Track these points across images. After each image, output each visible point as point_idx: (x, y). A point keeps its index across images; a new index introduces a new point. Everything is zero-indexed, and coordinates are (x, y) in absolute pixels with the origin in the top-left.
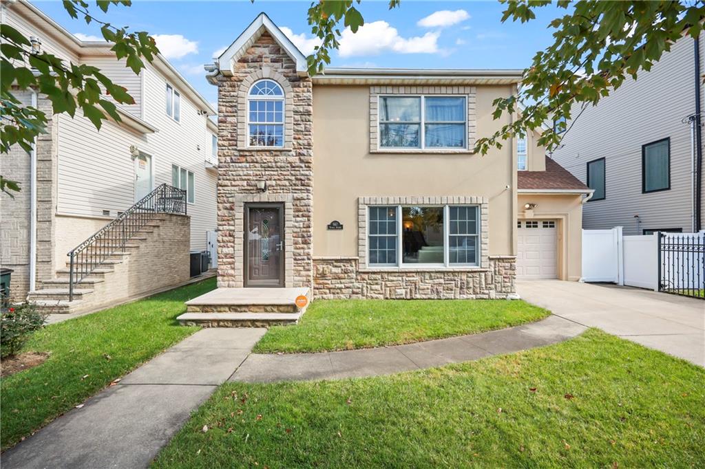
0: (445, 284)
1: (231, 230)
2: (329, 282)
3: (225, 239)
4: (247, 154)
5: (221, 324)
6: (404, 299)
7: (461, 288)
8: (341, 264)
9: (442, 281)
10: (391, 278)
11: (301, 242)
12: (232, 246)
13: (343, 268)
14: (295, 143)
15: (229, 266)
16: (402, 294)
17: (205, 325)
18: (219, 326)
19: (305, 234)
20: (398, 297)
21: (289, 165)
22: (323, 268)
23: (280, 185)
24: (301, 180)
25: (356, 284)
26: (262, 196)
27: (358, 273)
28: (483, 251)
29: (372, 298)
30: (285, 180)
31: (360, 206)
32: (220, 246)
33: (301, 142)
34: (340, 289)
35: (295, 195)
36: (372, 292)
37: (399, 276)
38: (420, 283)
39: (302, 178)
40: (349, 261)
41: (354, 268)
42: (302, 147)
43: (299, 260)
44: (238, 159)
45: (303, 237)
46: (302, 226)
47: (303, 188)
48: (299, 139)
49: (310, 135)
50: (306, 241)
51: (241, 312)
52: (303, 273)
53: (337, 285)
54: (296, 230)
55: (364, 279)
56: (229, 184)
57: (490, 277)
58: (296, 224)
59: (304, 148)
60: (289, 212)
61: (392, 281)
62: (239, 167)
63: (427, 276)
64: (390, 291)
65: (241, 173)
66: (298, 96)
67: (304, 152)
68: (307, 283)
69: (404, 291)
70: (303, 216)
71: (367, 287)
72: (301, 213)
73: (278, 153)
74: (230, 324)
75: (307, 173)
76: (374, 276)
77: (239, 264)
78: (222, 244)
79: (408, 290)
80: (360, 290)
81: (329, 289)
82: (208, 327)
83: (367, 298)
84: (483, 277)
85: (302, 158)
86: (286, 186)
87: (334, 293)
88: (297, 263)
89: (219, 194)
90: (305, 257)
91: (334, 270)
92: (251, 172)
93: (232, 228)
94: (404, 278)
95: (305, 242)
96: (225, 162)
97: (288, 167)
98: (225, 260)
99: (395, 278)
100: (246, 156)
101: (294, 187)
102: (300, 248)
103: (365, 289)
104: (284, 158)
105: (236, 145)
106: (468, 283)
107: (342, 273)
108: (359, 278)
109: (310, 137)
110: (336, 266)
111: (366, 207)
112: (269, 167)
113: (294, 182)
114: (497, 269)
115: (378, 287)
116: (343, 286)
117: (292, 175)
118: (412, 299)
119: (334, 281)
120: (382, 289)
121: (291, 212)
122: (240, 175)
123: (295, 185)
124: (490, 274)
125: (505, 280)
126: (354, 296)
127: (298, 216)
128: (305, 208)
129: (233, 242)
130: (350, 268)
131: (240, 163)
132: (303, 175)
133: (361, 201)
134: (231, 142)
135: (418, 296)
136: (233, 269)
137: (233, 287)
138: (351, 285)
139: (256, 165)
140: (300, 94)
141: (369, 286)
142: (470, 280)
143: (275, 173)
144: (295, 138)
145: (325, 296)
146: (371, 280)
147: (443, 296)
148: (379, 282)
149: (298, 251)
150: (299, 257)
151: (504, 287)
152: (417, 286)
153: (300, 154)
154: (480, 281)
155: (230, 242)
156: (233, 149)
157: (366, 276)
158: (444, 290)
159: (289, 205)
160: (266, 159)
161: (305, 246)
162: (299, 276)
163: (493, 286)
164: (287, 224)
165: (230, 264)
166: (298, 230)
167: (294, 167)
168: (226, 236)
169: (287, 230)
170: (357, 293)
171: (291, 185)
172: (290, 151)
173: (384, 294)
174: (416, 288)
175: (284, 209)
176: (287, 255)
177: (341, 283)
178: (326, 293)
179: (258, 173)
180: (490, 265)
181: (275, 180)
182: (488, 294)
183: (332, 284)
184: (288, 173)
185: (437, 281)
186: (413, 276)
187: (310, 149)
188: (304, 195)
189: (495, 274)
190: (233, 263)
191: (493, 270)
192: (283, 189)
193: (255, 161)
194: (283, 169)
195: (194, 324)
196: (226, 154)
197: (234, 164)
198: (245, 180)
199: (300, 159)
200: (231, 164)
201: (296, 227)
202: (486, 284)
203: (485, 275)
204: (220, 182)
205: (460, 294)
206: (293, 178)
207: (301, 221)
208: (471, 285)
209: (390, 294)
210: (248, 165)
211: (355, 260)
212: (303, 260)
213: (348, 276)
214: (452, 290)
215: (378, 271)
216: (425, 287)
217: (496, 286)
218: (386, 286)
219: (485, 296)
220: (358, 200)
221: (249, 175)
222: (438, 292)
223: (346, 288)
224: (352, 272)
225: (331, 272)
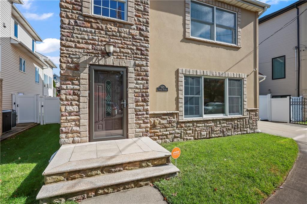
0: (227, 126)
1: (76, 90)
2: (158, 131)
3: (69, 97)
4: (93, 21)
5: (101, 191)
6: (205, 138)
7: (235, 128)
8: (167, 117)
9: (225, 125)
10: (198, 125)
11: (141, 100)
12: (76, 105)
13: (168, 119)
14: (136, 19)
15: (73, 123)
16: (204, 135)
17: (80, 197)
18: (96, 195)
19: (144, 94)
20: (202, 137)
21: (131, 36)
22: (154, 121)
23: (123, 53)
24: (141, 50)
25: (177, 131)
26: (107, 59)
27: (178, 123)
28: (244, 106)
29: (187, 139)
30: (128, 48)
31: (180, 75)
32: (63, 105)
33: (141, 19)
34: (166, 135)
35: (137, 62)
36: (187, 135)
37: (202, 123)
38: (215, 127)
39: (143, 49)
40: (172, 114)
41: (176, 119)
42: (142, 24)
43: (140, 115)
44: (83, 23)
45: (143, 96)
46: (142, 87)
47: (143, 57)
48: (140, 17)
49: (148, 15)
50: (145, 99)
51: (116, 172)
52: (143, 125)
53: (164, 133)
54: (137, 90)
55: (182, 127)
56: (74, 46)
57: (247, 121)
58: (137, 86)
59: (144, 25)
60: (132, 76)
61: (199, 127)
62: (84, 31)
63: (218, 123)
64: (198, 134)
65: (86, 37)
67: (144, 28)
68: (146, 133)
70: (143, 79)
71: (184, 132)
72: (141, 77)
73: (122, 25)
74: (111, 190)
75: (146, 45)
76: (188, 124)
77: (85, 121)
78: (65, 103)
79: (208, 132)
80: (180, 135)
81: (158, 136)
82: (84, 198)
83: (184, 140)
85: (142, 32)
86: (128, 53)
87: (161, 139)
88: (138, 118)
89: (63, 53)
90: (145, 113)
91: (162, 121)
92: (97, 38)
93: (76, 87)
94: (206, 124)
95: (145, 101)
96: (69, 24)
97: (130, 38)
98: (69, 118)
99: (201, 125)
100: (92, 22)
101: (135, 56)
102: (141, 106)
103: (183, 134)
104: (128, 30)
105: (81, 10)
107: (167, 123)
108: (179, 126)
109: (148, 17)
110: (164, 119)
111: (183, 76)
112: (113, 35)
113: (135, 51)
114: (250, 116)
115: (191, 132)
116: (168, 133)
117: (134, 45)
118: (210, 137)
119: (162, 130)
120: (193, 133)
121: (133, 75)
122: (85, 39)
123: (136, 54)
124: (247, 119)
125: (254, 122)
126: (175, 140)
127: (139, 79)
128: (145, 73)
129: (78, 101)
130: (174, 120)
131: (85, 27)
132: (142, 46)
133: (180, 71)
134: (76, 7)
135: (213, 135)
136: (78, 125)
137: (78, 142)
138: (174, 132)
139: (102, 32)
141: (185, 131)
142: (239, 123)
143: (120, 42)
144: (136, 16)
146: (187, 127)
147: (226, 134)
148: (192, 128)
149: (139, 108)
150: (140, 113)
151: (253, 126)
152: (213, 129)
153: (140, 29)
154: (243, 123)
155: (74, 100)
156: (77, 13)
157: (183, 125)
158: (226, 130)
159: (131, 69)
160: (111, 28)
161: (145, 104)
162: (140, 127)
163: (249, 126)
164: (130, 85)
165: (74, 120)
167: (136, 39)
168: (70, 94)
169: (130, 91)
170: (177, 137)
171: (133, 54)
172: (132, 25)
173: (194, 136)
174: (212, 130)
175: (127, 73)
176: (130, 111)
177: (167, 131)
179: (103, 39)
180: (247, 114)
181: (119, 47)
182: (247, 131)
183: (160, 132)
184: (131, 43)
185: (223, 125)
186: (211, 123)
187: (148, 27)
188: (144, 63)
189: (250, 119)
191: (249, 117)
192: (126, 56)
193: (100, 28)
194: (126, 39)
195: (63, 200)
196: (70, 16)
197: (78, 28)
198: (90, 44)
199: (140, 33)
200: (76, 27)
201: (137, 88)
202: (246, 125)
203: (245, 120)
204: (63, 42)
205: (234, 132)
206: (135, 48)
207: (141, 84)
208: (239, 126)
209: (198, 136)
210: (93, 31)
211: (176, 114)
212: (143, 114)
213: (172, 125)
214: (230, 130)
215: (192, 120)
216: (217, 129)
217: (250, 126)
218: (196, 130)
219: (245, 132)
220: (178, 70)
221: (94, 40)
222: (223, 132)
223: (170, 134)
224: (174, 122)
225: (160, 123)
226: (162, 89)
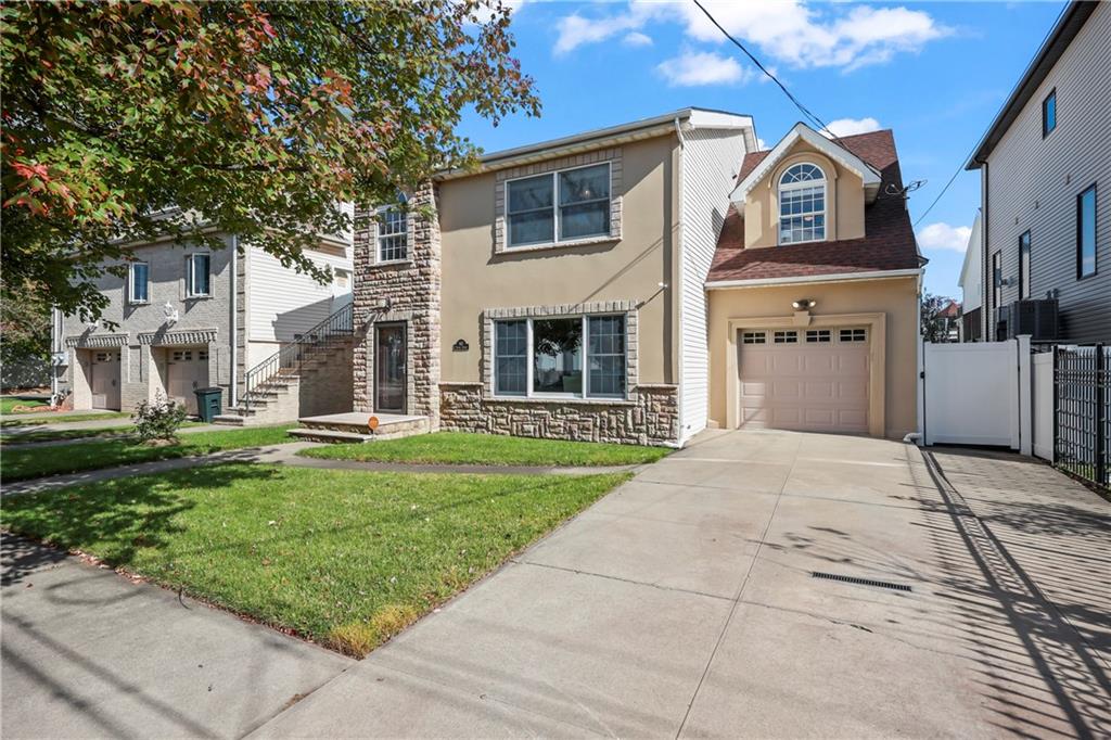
0: (580, 421)
2: (455, 412)
3: (359, 361)
4: (376, 270)
6: (531, 437)
7: (601, 428)
8: (466, 392)
9: (577, 417)
10: (517, 410)
11: (421, 364)
12: (365, 370)
13: (469, 395)
14: (416, 253)
15: (362, 390)
16: (530, 432)
17: (303, 438)
19: (425, 356)
20: (525, 435)
21: (410, 279)
22: (449, 396)
23: (402, 302)
24: (421, 294)
25: (481, 416)
26: (388, 314)
27: (483, 403)
28: (631, 377)
29: (497, 433)
30: (407, 296)
31: (486, 321)
33: (421, 252)
34: (465, 420)
35: (416, 312)
36: (497, 426)
37: (526, 408)
38: (551, 419)
39: (422, 292)
40: (472, 388)
41: (478, 397)
42: (422, 257)
43: (420, 385)
44: (369, 277)
45: (423, 359)
46: (422, 347)
47: (422, 304)
48: (420, 248)
49: (429, 243)
50: (426, 363)
52: (423, 399)
53: (463, 416)
54: (417, 351)
55: (488, 411)
57: (640, 414)
58: (417, 345)
59: (424, 259)
60: (412, 331)
61: (518, 414)
62: (370, 285)
63: (559, 411)
64: (517, 427)
66: (419, 201)
67: (424, 263)
69: (532, 427)
70: (423, 335)
71: (492, 420)
72: (421, 332)
73: (401, 267)
75: (426, 286)
76: (498, 407)
77: (370, 388)
79: (537, 427)
80: (485, 423)
81: (455, 420)
83: (493, 433)
84: (630, 412)
85: (422, 269)
86: (408, 302)
87: (459, 426)
88: (418, 389)
89: (355, 314)
90: (425, 382)
91: (459, 398)
92: (380, 290)
93: (364, 350)
94: (532, 410)
95: (425, 365)
96: (359, 281)
97: (409, 281)
98: (359, 384)
99: (522, 411)
100: (375, 273)
101: (414, 304)
102: (420, 372)
103: (490, 422)
104: (407, 271)
105: (368, 263)
106: (610, 421)
107: (467, 402)
108: (484, 408)
109: (429, 245)
110: (461, 394)
111: (491, 322)
112: (393, 282)
113: (415, 298)
114: (649, 404)
115: (504, 421)
116: (467, 417)
117: (413, 290)
118: (541, 437)
119: (459, 411)
120: (508, 424)
122: (371, 294)
123: (416, 301)
124: (639, 410)
125: (661, 419)
126: (479, 431)
127: (419, 336)
128: (425, 326)
129: (366, 365)
130: (475, 396)
131: (371, 281)
132: (421, 289)
133: (486, 315)
134: (364, 260)
135: (549, 435)
136: (365, 393)
137: (365, 411)
138: (476, 417)
139: (384, 281)
140: (421, 198)
141: (494, 419)
142: (613, 417)
143: (399, 289)
144: (416, 249)
145: (450, 428)
146: (496, 411)
147: (578, 436)
148: (506, 414)
149: (418, 375)
150: (420, 382)
151: (660, 429)
152: (547, 423)
153: (420, 266)
154: (626, 420)
155: (363, 365)
156: (365, 267)
157: (491, 408)
158: (579, 429)
159: (410, 323)
160: (391, 275)
161: (425, 370)
162: (420, 402)
163: (644, 428)
164: (410, 344)
165: (363, 387)
166: (419, 351)
167: (415, 281)
168: (359, 358)
169: (410, 351)
170: (483, 427)
171: (412, 301)
172: (411, 263)
173: (511, 431)
174: (545, 424)
175: (407, 328)
176: (409, 379)
177: (466, 414)
178: (451, 425)
179: (385, 290)
180: (640, 398)
181: (398, 296)
182: (637, 439)
183: (457, 414)
184: (410, 288)
185: (570, 416)
186: (543, 409)
187: (429, 259)
188: (424, 312)
189: (647, 411)
190: (365, 387)
191: (643, 404)
192: (405, 306)
193: (383, 277)
194: (405, 284)
195: (297, 438)
196: (360, 272)
197: (366, 283)
198: (375, 298)
199: (420, 271)
200: (364, 283)
201: (416, 348)
202: (634, 424)
203: (633, 412)
204: (355, 302)
205: (600, 435)
206: (414, 293)
207: (421, 341)
208: (614, 424)
209: (517, 431)
210: (377, 282)
211: (480, 386)
212: (423, 384)
213: (474, 406)
214: (588, 429)
215: (504, 401)
216: (556, 424)
217: (648, 428)
218: (512, 420)
219: (633, 441)
220: (483, 314)
221: (377, 293)
222: (571, 432)
223: (472, 420)
224: (476, 401)
225: (456, 401)
226: (461, 346)
